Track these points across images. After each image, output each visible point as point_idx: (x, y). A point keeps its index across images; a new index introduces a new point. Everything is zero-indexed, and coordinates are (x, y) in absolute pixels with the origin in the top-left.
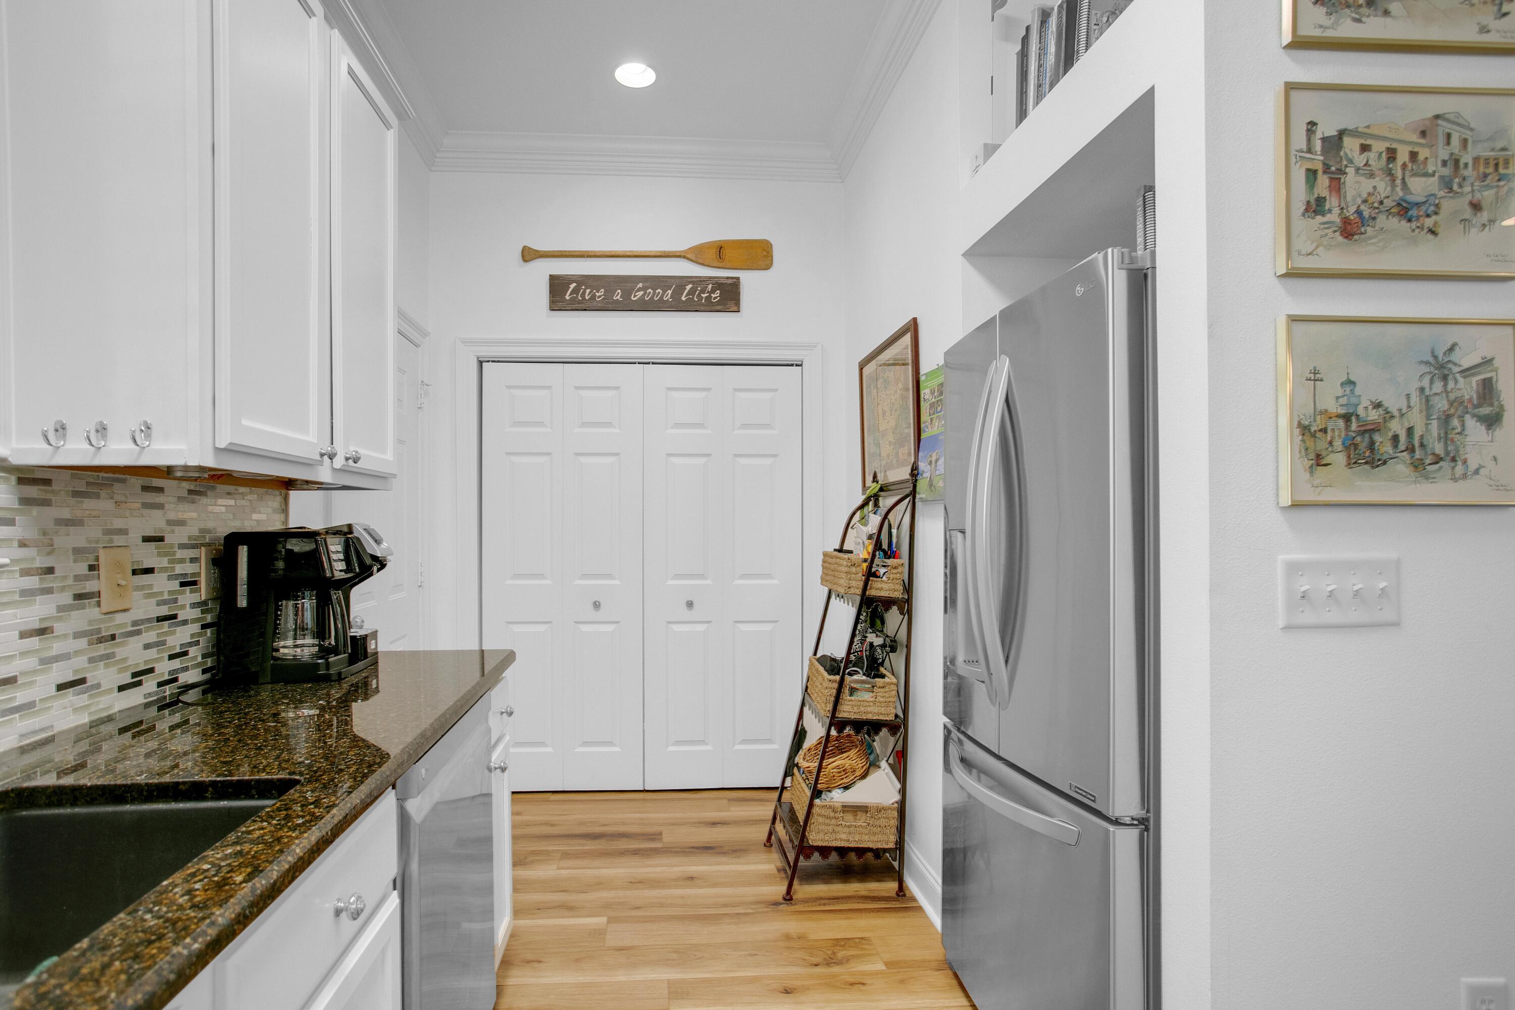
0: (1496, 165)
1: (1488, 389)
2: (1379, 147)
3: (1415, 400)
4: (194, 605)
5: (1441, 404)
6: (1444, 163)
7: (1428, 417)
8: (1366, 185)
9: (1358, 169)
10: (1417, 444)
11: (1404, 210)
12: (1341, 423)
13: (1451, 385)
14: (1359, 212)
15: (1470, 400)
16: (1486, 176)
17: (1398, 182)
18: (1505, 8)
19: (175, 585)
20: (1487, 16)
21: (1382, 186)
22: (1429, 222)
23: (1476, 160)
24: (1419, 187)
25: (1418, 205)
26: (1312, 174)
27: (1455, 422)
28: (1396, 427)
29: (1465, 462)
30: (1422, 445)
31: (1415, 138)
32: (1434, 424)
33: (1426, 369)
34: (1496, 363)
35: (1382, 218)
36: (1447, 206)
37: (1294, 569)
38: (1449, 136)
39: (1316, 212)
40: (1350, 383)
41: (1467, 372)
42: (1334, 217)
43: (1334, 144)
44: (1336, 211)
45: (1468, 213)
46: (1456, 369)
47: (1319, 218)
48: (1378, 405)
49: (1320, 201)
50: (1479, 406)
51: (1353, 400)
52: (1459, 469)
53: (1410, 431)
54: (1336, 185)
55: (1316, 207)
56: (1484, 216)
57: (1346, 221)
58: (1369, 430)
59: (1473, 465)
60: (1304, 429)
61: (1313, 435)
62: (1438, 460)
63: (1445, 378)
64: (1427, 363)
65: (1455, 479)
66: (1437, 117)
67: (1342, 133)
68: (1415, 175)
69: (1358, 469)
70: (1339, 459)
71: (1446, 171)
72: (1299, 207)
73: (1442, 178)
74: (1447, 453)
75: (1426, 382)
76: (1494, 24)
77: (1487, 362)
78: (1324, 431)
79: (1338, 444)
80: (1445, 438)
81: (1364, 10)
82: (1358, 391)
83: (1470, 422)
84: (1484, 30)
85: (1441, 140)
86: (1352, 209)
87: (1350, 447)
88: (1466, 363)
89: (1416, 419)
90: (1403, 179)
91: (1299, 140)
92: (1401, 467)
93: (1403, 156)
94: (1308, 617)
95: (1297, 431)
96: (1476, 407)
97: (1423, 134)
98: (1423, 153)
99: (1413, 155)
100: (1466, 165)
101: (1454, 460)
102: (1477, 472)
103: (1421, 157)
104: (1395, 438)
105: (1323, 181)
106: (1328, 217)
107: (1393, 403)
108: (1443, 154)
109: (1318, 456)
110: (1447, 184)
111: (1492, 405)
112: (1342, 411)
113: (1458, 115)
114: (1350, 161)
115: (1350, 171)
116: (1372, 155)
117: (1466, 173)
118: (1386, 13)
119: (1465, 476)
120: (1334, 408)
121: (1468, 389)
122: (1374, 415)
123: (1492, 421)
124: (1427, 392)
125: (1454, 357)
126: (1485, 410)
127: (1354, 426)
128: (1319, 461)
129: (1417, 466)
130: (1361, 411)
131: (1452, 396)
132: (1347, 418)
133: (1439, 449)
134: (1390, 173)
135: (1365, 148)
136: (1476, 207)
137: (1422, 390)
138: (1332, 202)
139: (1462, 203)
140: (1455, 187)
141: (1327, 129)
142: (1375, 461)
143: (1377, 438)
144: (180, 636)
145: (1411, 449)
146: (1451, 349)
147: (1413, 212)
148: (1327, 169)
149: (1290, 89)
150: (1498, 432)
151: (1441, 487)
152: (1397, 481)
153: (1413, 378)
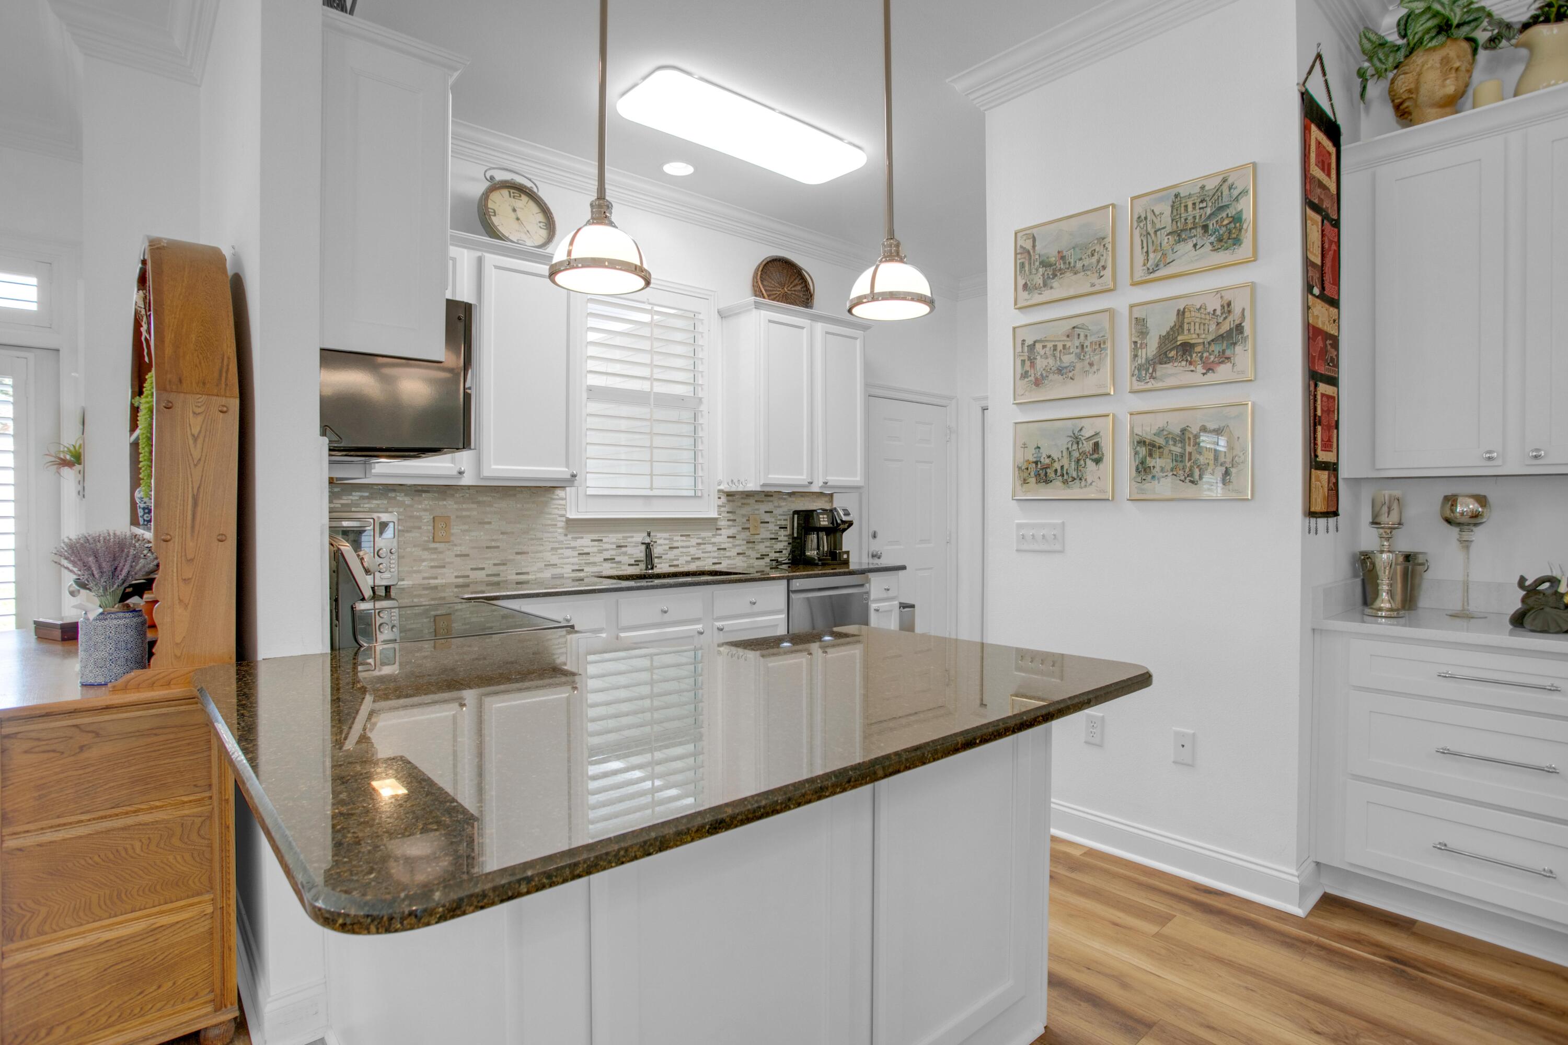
0: (1100, 345)
1: (1096, 446)
2: (1050, 345)
3: (1065, 453)
4: (785, 536)
5: (1076, 454)
6: (1077, 347)
7: (1070, 461)
8: (1045, 362)
9: (1041, 356)
10: (1065, 473)
11: (1060, 371)
12: (1034, 465)
13: (1080, 445)
14: (1042, 375)
15: (1089, 452)
16: (1095, 350)
17: (1058, 359)
18: (1101, 274)
19: (777, 528)
20: (1094, 278)
21: (1051, 361)
22: (1070, 375)
23: (1091, 343)
24: (1067, 359)
25: (1066, 368)
26: (1023, 362)
27: (1082, 462)
28: (1057, 466)
29: (1086, 480)
30: (1067, 473)
31: (1065, 338)
32: (1073, 463)
33: (1070, 439)
34: (1101, 434)
35: (1051, 377)
36: (1079, 366)
37: (1020, 526)
38: (1079, 335)
39: (1025, 377)
40: (1039, 448)
42: (1032, 378)
43: (1032, 347)
44: (1033, 375)
45: (1088, 367)
46: (1083, 438)
47: (1026, 380)
48: (1049, 457)
49: (1027, 372)
50: (1093, 454)
51: (1039, 455)
52: (1083, 483)
53: (1062, 467)
54: (1033, 364)
55: (1025, 375)
56: (1095, 368)
57: (1036, 379)
58: (1047, 467)
59: (1089, 481)
60: (1019, 468)
61: (1023, 471)
62: (1074, 479)
63: (1078, 443)
64: (1070, 436)
65: (1081, 488)
66: (1074, 328)
67: (1035, 342)
68: (1065, 354)
69: (1040, 485)
70: (1033, 480)
71: (1078, 351)
72: (1018, 376)
73: (1076, 354)
74: (1078, 476)
75: (1070, 446)
76: (1097, 281)
77: (1097, 434)
78: (1027, 469)
79: (1032, 474)
80: (1077, 469)
81: (1043, 289)
82: (1041, 451)
83: (1089, 462)
84: (1093, 285)
85: (1076, 336)
86: (1039, 374)
87: (1037, 475)
88: (1087, 435)
89: (1065, 461)
90: (1060, 358)
91: (1019, 349)
92: (1058, 483)
93: (1060, 347)
94: (1025, 547)
95: (1017, 469)
96: (1091, 455)
97: (1068, 336)
98: (1068, 344)
99: (1064, 346)
100: (1087, 346)
101: (1081, 479)
102: (1091, 484)
103: (1067, 346)
104: (1056, 471)
105: (1028, 363)
106: (1030, 379)
107: (1055, 456)
108: (1077, 343)
109: (1025, 480)
110: (1078, 356)
111: (1098, 454)
112: (1035, 460)
113: (1083, 324)
114: (1038, 353)
115: (1038, 357)
116: (1047, 349)
117: (1086, 350)
118: (1051, 288)
119: (1086, 486)
120: (1032, 459)
121: (1088, 447)
122: (1047, 461)
123: (1098, 461)
124: (1070, 449)
125: (1083, 433)
126: (1096, 456)
127: (1039, 466)
128: (1025, 482)
129: (1065, 482)
130: (1042, 460)
131: (1081, 451)
132: (1036, 463)
133: (1074, 474)
134: (1054, 356)
135: (1044, 347)
136: (1091, 364)
137: (1068, 449)
138: (1032, 372)
139: (1086, 364)
140: (1082, 357)
141: (1029, 342)
142: (1047, 481)
143: (1048, 471)
144: (779, 546)
145: (1062, 475)
146: (1081, 430)
147: (1064, 371)
148: (1029, 358)
149: (1014, 329)
150: (1101, 466)
151: (1075, 491)
152: (1056, 490)
153: (1064, 442)
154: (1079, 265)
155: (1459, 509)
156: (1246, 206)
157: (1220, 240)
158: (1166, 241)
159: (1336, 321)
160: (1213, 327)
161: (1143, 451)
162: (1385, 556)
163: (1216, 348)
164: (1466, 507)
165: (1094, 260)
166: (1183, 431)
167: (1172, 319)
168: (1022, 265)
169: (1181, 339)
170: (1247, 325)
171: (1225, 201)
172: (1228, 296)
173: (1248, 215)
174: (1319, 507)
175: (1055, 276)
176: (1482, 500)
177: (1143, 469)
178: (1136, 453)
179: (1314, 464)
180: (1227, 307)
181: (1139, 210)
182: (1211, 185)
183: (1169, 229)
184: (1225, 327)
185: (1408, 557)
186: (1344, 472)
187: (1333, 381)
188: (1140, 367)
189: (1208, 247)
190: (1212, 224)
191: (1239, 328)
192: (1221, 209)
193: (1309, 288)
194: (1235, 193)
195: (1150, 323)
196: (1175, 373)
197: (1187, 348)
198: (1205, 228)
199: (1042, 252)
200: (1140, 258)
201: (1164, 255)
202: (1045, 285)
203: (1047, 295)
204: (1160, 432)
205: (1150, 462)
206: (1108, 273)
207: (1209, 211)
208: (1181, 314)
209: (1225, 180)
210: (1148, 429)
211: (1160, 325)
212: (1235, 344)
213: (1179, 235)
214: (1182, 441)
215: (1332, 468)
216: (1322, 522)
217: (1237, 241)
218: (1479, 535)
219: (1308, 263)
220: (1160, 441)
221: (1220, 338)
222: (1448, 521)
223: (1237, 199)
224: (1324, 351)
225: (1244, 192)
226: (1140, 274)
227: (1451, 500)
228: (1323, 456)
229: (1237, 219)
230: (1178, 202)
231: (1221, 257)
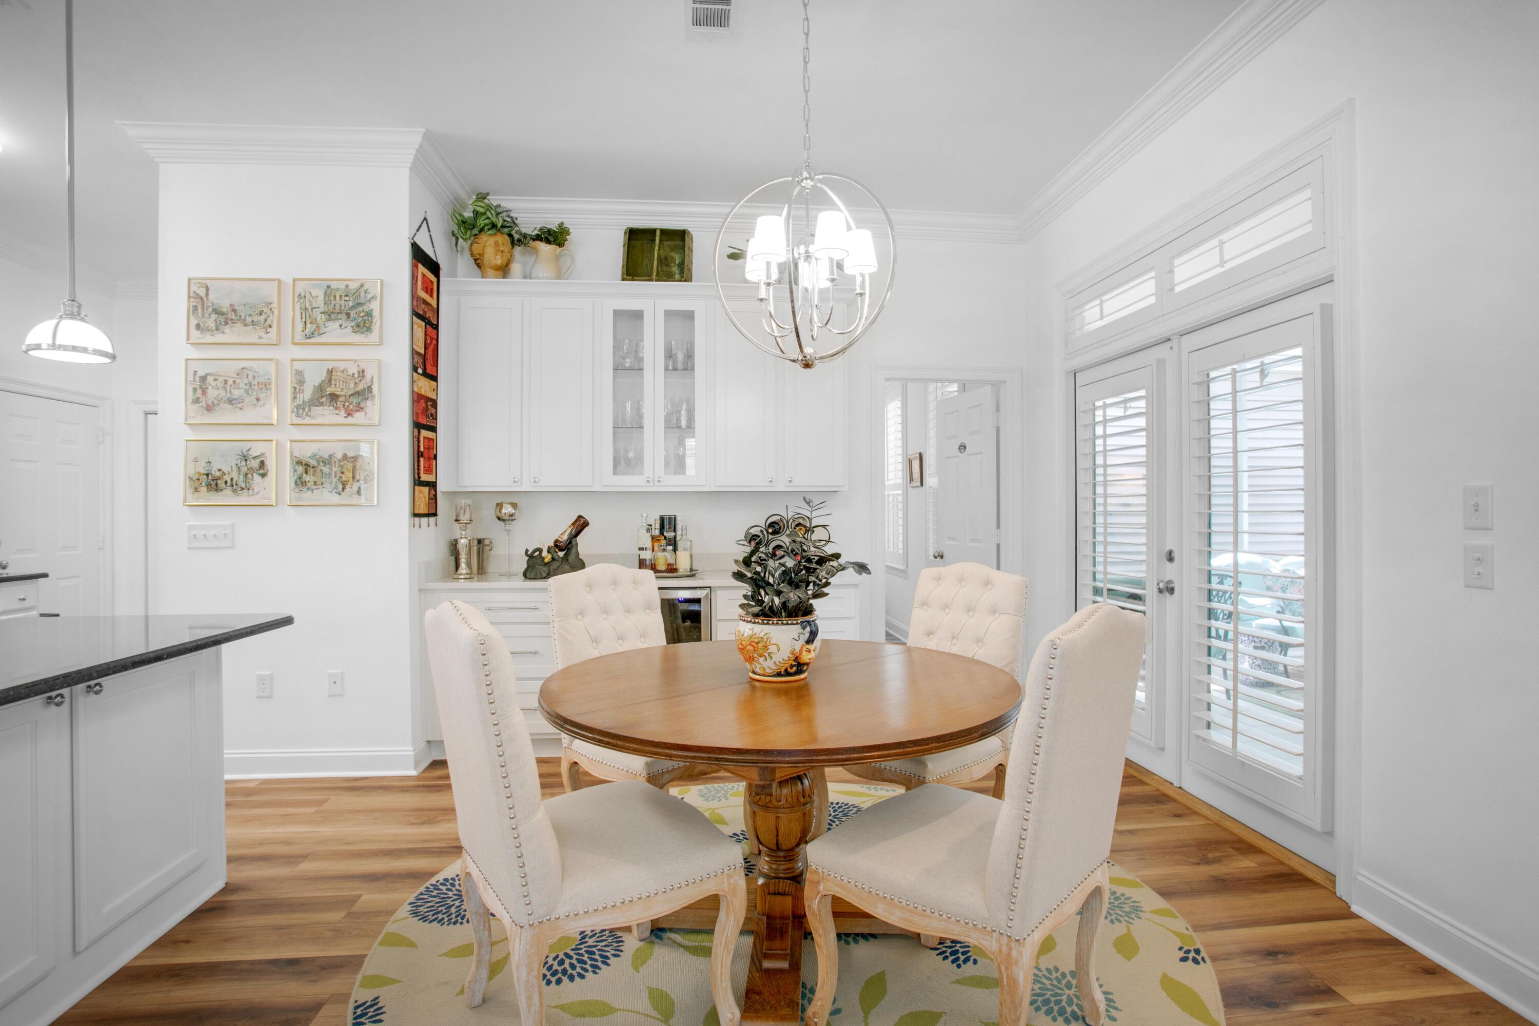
0: (266, 385)
1: (262, 463)
2: (221, 379)
3: (234, 468)
5: (244, 469)
6: (246, 384)
7: (239, 474)
8: (216, 393)
9: (213, 387)
10: (234, 483)
11: (230, 401)
12: (205, 476)
13: (248, 462)
14: (213, 402)
15: (256, 468)
16: (262, 388)
17: (228, 391)
18: (268, 331)
20: (262, 334)
21: (222, 393)
22: (240, 405)
23: (258, 383)
24: (236, 393)
25: (235, 399)
26: (195, 389)
27: (250, 476)
28: (227, 478)
29: (253, 490)
30: (236, 484)
31: (235, 375)
32: (242, 477)
33: (239, 457)
34: (266, 455)
35: (222, 405)
36: (247, 399)
37: (191, 528)
38: (248, 375)
39: (196, 403)
40: (210, 462)
41: (254, 458)
42: (204, 404)
43: (204, 379)
44: (204, 402)
45: (255, 402)
46: (250, 457)
47: (198, 405)
48: (220, 470)
49: (198, 399)
50: (259, 470)
51: (211, 468)
52: (251, 492)
53: (232, 479)
54: (204, 393)
55: (197, 401)
56: (261, 403)
57: (208, 406)
58: (216, 479)
59: (256, 491)
60: (191, 479)
61: (194, 481)
62: (243, 489)
63: (246, 460)
64: (240, 455)
65: (249, 496)
66: (243, 368)
67: (207, 374)
68: (235, 388)
69: (211, 493)
70: (204, 489)
71: (247, 387)
72: (190, 401)
73: (245, 389)
74: (246, 487)
75: (239, 462)
76: (265, 336)
77: (263, 454)
78: (198, 479)
79: (204, 484)
80: (246, 481)
81: (215, 332)
82: (212, 465)
83: (255, 476)
84: (260, 338)
85: (245, 376)
86: (210, 401)
87: (209, 485)
88: (254, 455)
89: (235, 475)
90: (230, 391)
91: (191, 378)
92: (228, 491)
93: (230, 382)
94: (196, 545)
95: (188, 479)
96: (257, 470)
97: (238, 374)
98: (238, 381)
99: (234, 382)
100: (254, 385)
101: (248, 489)
102: (257, 493)
103: (237, 382)
104: (226, 482)
105: (199, 392)
106: (201, 404)
107: (226, 469)
108: (246, 381)
109: (196, 489)
110: (247, 392)
111: (264, 469)
112: (206, 472)
113: (252, 367)
114: (210, 384)
115: (210, 388)
116: (218, 383)
117: (254, 388)
118: (223, 333)
119: (253, 495)
120: (203, 471)
121: (255, 464)
122: (218, 474)
123: (263, 476)
124: (239, 465)
125: (250, 453)
126: (262, 471)
127: (210, 477)
128: (196, 490)
129: (235, 491)
130: (213, 472)
131: (249, 467)
132: (207, 475)
133: (243, 485)
134: (225, 388)
135: (216, 380)
136: (258, 400)
137: (237, 465)
138: (203, 399)
139: (253, 398)
140: (250, 393)
141: (201, 373)
142: (217, 489)
143: (219, 482)
145: (232, 486)
146: (249, 450)
147: (234, 402)
148: (201, 387)
149: (187, 360)
150: (266, 479)
151: (244, 499)
152: (227, 496)
153: (233, 460)
154: (249, 319)
155: (504, 511)
156: (374, 306)
157: (358, 326)
158: (321, 318)
159: (436, 390)
160: (352, 385)
161: (300, 469)
162: (463, 541)
163: (355, 400)
165: (262, 318)
166: (331, 456)
167: (324, 375)
168: (195, 308)
169: (329, 390)
170: (375, 388)
171: (362, 299)
172: (363, 366)
173: (376, 313)
174: (423, 509)
175: (226, 323)
176: (514, 505)
177: (300, 483)
178: (295, 471)
179: (418, 482)
180: (362, 374)
181: (299, 290)
182: (353, 286)
183: (322, 309)
184: (361, 387)
185: (479, 541)
186: (441, 488)
187: (433, 429)
188: (298, 407)
189: (349, 329)
190: (352, 313)
191: (370, 389)
192: (359, 304)
193: (415, 369)
194: (369, 296)
195: (307, 376)
196: (326, 414)
197: (334, 397)
198: (348, 315)
199: (216, 301)
200: (299, 326)
201: (318, 327)
202: (217, 329)
203: (219, 338)
204: (313, 456)
205: (307, 478)
206: (273, 330)
207: (351, 304)
208: (330, 372)
209: (362, 286)
210: (306, 452)
211: (314, 377)
212: (367, 399)
213: (330, 315)
214: (330, 463)
215: (430, 484)
216: (424, 520)
217: (369, 330)
218: (515, 526)
219: (414, 353)
220: (313, 462)
221: (358, 393)
222: (499, 518)
223: (369, 301)
224: (426, 409)
225: (374, 297)
226: (299, 337)
227: (499, 506)
228: (424, 477)
229: (369, 314)
230: (329, 292)
231: (358, 338)
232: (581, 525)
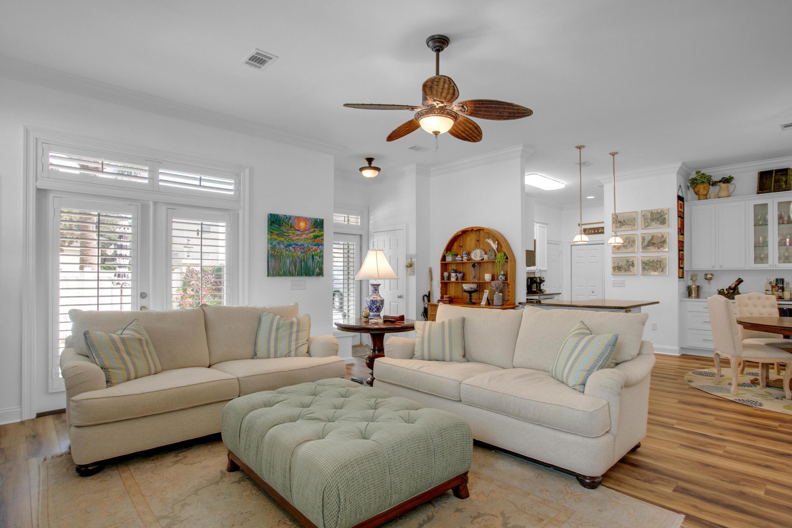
0: (634, 241)
1: (633, 263)
3: (625, 265)
5: (628, 265)
11: (624, 246)
14: (619, 247)
15: (631, 265)
18: (634, 226)
22: (626, 247)
23: (632, 241)
24: (625, 244)
28: (623, 267)
30: (625, 269)
31: (625, 239)
35: (621, 247)
36: (628, 246)
37: (613, 281)
41: (631, 262)
42: (617, 248)
47: (615, 248)
48: (621, 265)
52: (629, 271)
58: (620, 268)
59: (631, 271)
60: (613, 268)
62: (627, 270)
63: (628, 262)
66: (627, 237)
70: (617, 270)
71: (628, 242)
76: (633, 228)
77: (633, 261)
78: (615, 268)
80: (628, 268)
82: (619, 264)
83: (631, 267)
89: (625, 267)
92: (623, 271)
94: (615, 285)
98: (626, 241)
100: (630, 241)
107: (623, 265)
108: (628, 240)
110: (628, 244)
112: (617, 266)
113: (631, 237)
121: (631, 263)
123: (633, 266)
128: (615, 271)
129: (625, 271)
130: (619, 266)
136: (632, 245)
139: (630, 245)
142: (620, 271)
146: (629, 260)
150: (634, 268)
151: (628, 273)
152: (623, 273)
153: (625, 262)
154: (629, 223)
155: (708, 277)
156: (666, 216)
157: (661, 222)
158: (649, 221)
159: (684, 239)
160: (660, 240)
161: (644, 265)
162: (694, 286)
163: (660, 244)
164: (709, 276)
165: (632, 223)
166: (653, 261)
167: (650, 237)
168: (614, 222)
169: (653, 242)
170: (667, 241)
171: (662, 214)
172: (663, 234)
173: (667, 218)
174: (681, 276)
175: (622, 225)
176: (712, 275)
177: (644, 269)
178: (642, 265)
179: (680, 268)
180: (663, 236)
181: (643, 213)
182: (659, 211)
183: (650, 219)
184: (662, 240)
185: (698, 287)
186: (685, 269)
187: (683, 251)
188: (643, 247)
189: (659, 224)
190: (659, 219)
191: (665, 241)
192: (661, 216)
193: (679, 234)
194: (664, 213)
195: (646, 238)
196: (652, 249)
197: (654, 244)
198: (658, 219)
199: (620, 219)
200: (643, 224)
201: (649, 224)
202: (620, 227)
203: (621, 229)
204: (648, 261)
205: (646, 267)
206: (636, 226)
207: (659, 216)
208: (653, 236)
209: (662, 211)
210: (646, 259)
211: (648, 239)
212: (664, 244)
213: (652, 220)
214: (653, 263)
215: (683, 268)
216: (681, 279)
217: (665, 223)
218: (712, 282)
219: (679, 228)
220: (648, 263)
221: (661, 242)
222: (706, 279)
223: (665, 215)
224: (682, 245)
225: (666, 214)
226: (643, 227)
227: (706, 275)
228: (681, 266)
229: (665, 219)
230: (652, 213)
231: (661, 226)
232: (740, 281)
